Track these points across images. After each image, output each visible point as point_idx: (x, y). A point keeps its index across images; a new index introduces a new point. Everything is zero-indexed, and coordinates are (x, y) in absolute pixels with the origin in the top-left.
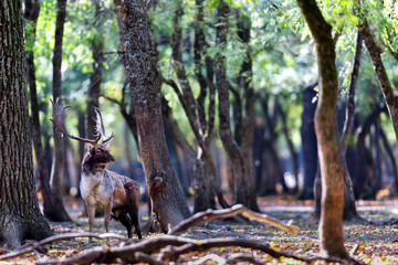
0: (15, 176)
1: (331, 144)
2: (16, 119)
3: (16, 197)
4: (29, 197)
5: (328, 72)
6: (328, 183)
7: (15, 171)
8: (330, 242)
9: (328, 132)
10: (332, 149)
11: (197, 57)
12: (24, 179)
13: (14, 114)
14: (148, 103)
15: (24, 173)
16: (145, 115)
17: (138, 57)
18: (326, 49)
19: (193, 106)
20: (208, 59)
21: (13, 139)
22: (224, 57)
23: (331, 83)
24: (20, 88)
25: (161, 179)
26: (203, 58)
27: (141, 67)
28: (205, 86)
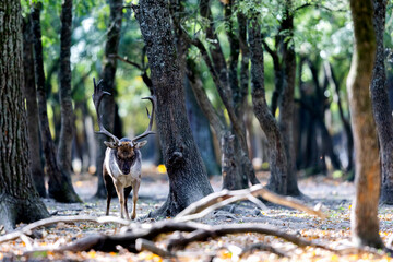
0: (7, 149)
1: (366, 116)
2: (10, 83)
3: (8, 174)
4: (24, 174)
5: (363, 31)
6: (363, 161)
7: (8, 143)
8: (364, 230)
9: (363, 101)
10: (368, 121)
11: (229, 13)
12: (18, 152)
13: (7, 77)
14: (166, 66)
15: (17, 146)
16: (163, 80)
17: (155, 13)
18: (362, 6)
19: (224, 70)
20: (240, 16)
21: (6, 106)
22: (258, 13)
23: (366, 44)
24: (15, 47)
25: (181, 155)
26: (235, 14)
27: (159, 23)
28: (238, 47)
